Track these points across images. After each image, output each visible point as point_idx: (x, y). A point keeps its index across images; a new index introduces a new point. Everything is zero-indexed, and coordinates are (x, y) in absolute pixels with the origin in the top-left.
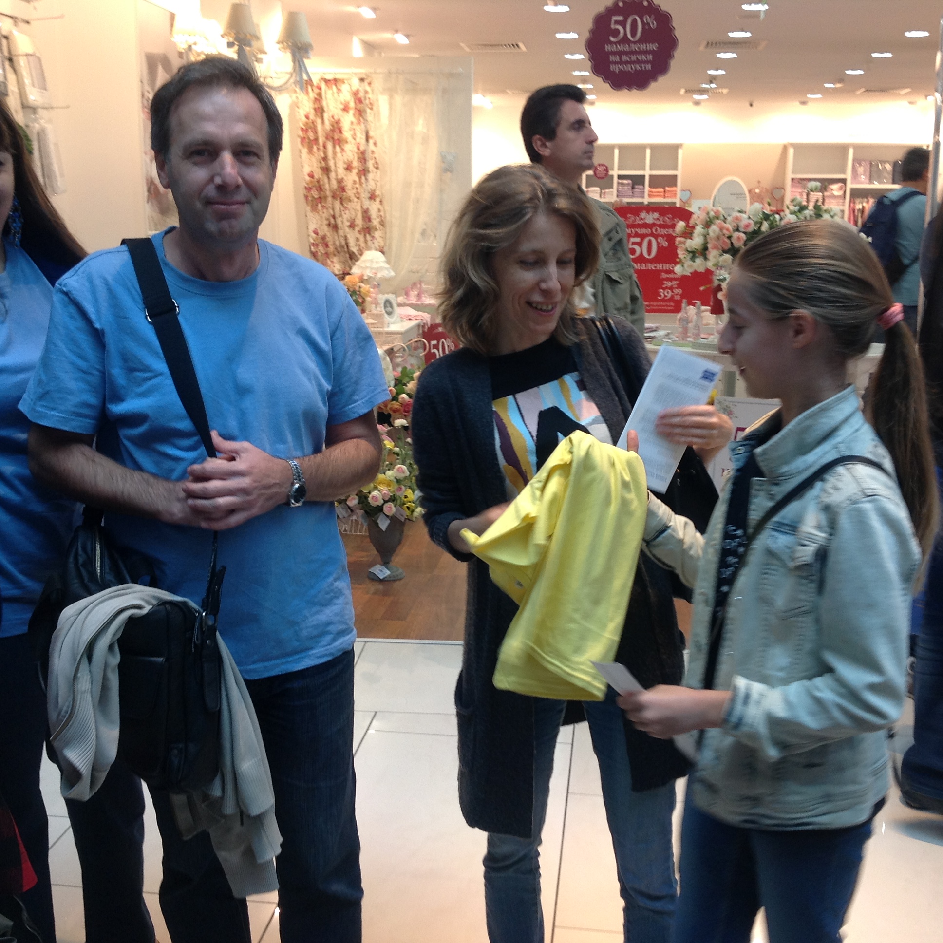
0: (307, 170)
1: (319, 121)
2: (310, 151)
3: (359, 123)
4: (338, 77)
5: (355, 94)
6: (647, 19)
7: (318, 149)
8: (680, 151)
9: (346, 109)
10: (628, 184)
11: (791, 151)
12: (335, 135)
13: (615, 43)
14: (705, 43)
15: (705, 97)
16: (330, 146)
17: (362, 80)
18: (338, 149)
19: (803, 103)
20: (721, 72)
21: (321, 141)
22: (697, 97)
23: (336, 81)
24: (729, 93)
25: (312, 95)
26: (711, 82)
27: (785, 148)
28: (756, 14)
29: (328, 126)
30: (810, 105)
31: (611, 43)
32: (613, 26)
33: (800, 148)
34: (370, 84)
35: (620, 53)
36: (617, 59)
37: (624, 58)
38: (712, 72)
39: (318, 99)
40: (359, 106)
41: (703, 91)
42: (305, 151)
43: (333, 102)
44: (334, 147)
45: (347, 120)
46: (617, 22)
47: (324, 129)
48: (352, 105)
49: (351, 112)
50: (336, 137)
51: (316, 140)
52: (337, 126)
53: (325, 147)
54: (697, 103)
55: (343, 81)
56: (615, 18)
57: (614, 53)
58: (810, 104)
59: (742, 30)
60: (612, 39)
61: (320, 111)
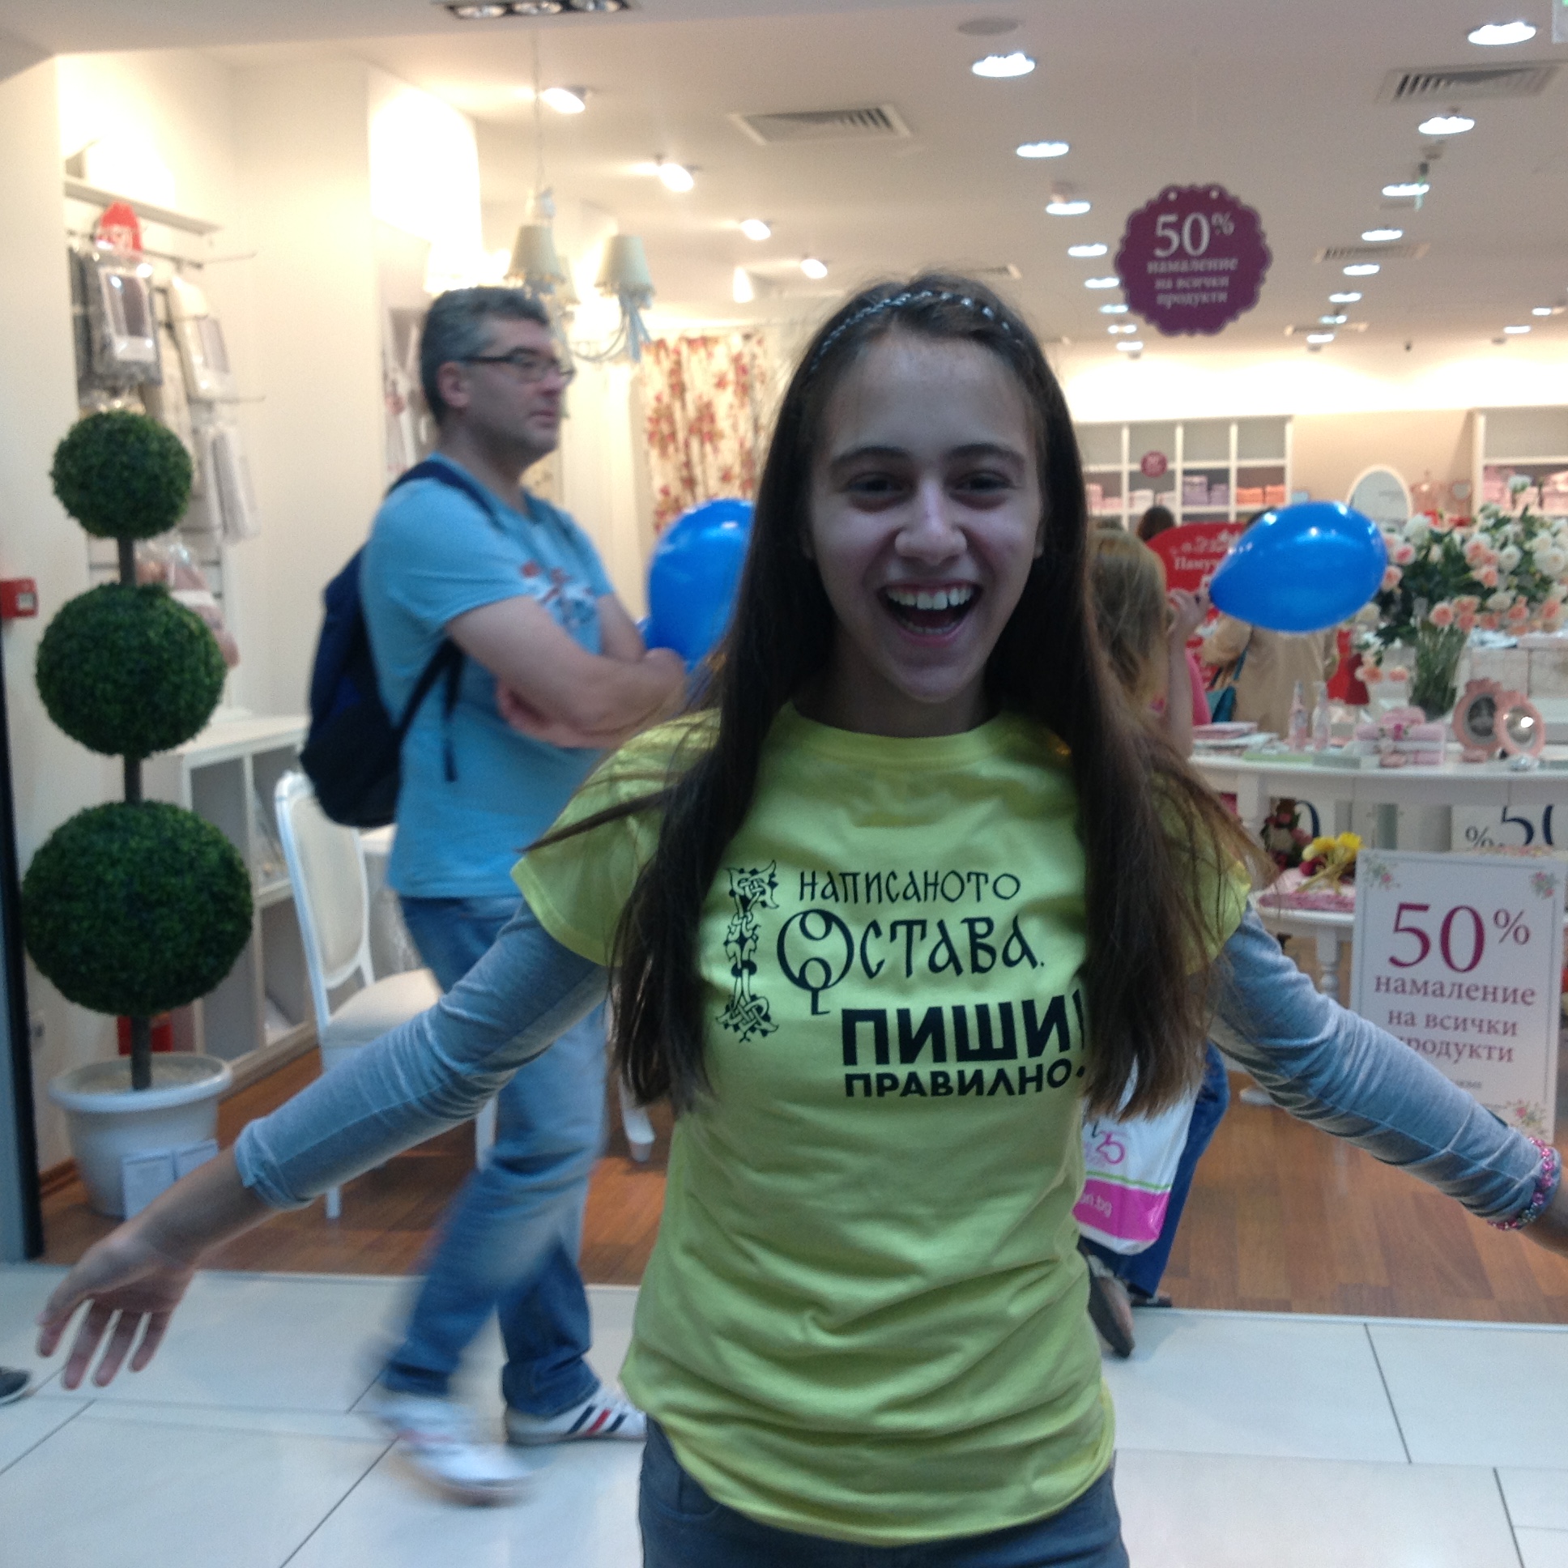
0: (658, 483)
1: (677, 406)
2: (664, 453)
3: (742, 405)
4: (709, 333)
5: (737, 360)
6: (1217, 218)
7: (677, 450)
8: (1290, 429)
9: (721, 384)
10: (1201, 484)
11: (1481, 422)
12: (704, 426)
13: (1167, 259)
14: (1323, 252)
15: (1328, 338)
16: (695, 444)
17: (747, 337)
18: (708, 448)
19: (1499, 341)
20: (1354, 297)
21: (681, 435)
22: (1313, 339)
23: (705, 341)
24: (1368, 330)
25: (667, 364)
26: (1337, 313)
27: (1470, 417)
28: (1408, 202)
29: (692, 411)
30: (1510, 345)
31: (1159, 259)
32: (1160, 232)
33: (1495, 416)
34: (760, 342)
35: (1174, 276)
36: (1169, 284)
37: (1181, 283)
38: (1337, 298)
39: (676, 370)
40: (743, 379)
41: (1324, 329)
42: (654, 453)
43: (700, 375)
44: (702, 444)
45: (724, 402)
46: (1166, 226)
47: (684, 416)
48: (731, 376)
49: (730, 389)
50: (706, 428)
51: (673, 435)
52: (706, 413)
53: (687, 445)
54: (1315, 348)
55: (715, 340)
56: (1163, 219)
57: (1165, 276)
58: (1510, 343)
59: (1386, 228)
60: (1159, 253)
61: (678, 388)
